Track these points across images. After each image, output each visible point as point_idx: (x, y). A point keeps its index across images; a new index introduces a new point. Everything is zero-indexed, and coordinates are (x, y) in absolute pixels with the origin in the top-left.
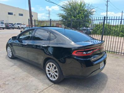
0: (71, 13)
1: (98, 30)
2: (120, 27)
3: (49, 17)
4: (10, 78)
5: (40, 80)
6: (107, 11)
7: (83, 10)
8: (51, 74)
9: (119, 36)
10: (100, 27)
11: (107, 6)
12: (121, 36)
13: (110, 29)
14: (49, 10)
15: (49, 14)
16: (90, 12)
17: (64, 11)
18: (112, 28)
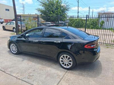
0: (50, 8)
1: (73, 23)
2: (90, 21)
3: (24, 10)
4: (30, 71)
5: (55, 69)
6: (78, 7)
7: (60, 6)
8: (65, 63)
9: (89, 28)
10: (74, 21)
11: (78, 2)
12: (91, 29)
13: (83, 23)
14: (23, 4)
15: (24, 7)
16: (65, 8)
17: (43, 6)
18: (84, 22)
